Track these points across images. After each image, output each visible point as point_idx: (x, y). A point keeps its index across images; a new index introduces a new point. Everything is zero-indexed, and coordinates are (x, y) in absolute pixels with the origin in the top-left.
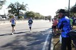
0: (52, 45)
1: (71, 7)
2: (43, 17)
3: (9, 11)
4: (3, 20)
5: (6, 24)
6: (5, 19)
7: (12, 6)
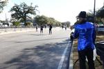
0: (71, 61)
1: (97, 10)
2: (59, 23)
3: (12, 15)
4: (5, 28)
5: (8, 32)
6: (6, 26)
7: (16, 9)
